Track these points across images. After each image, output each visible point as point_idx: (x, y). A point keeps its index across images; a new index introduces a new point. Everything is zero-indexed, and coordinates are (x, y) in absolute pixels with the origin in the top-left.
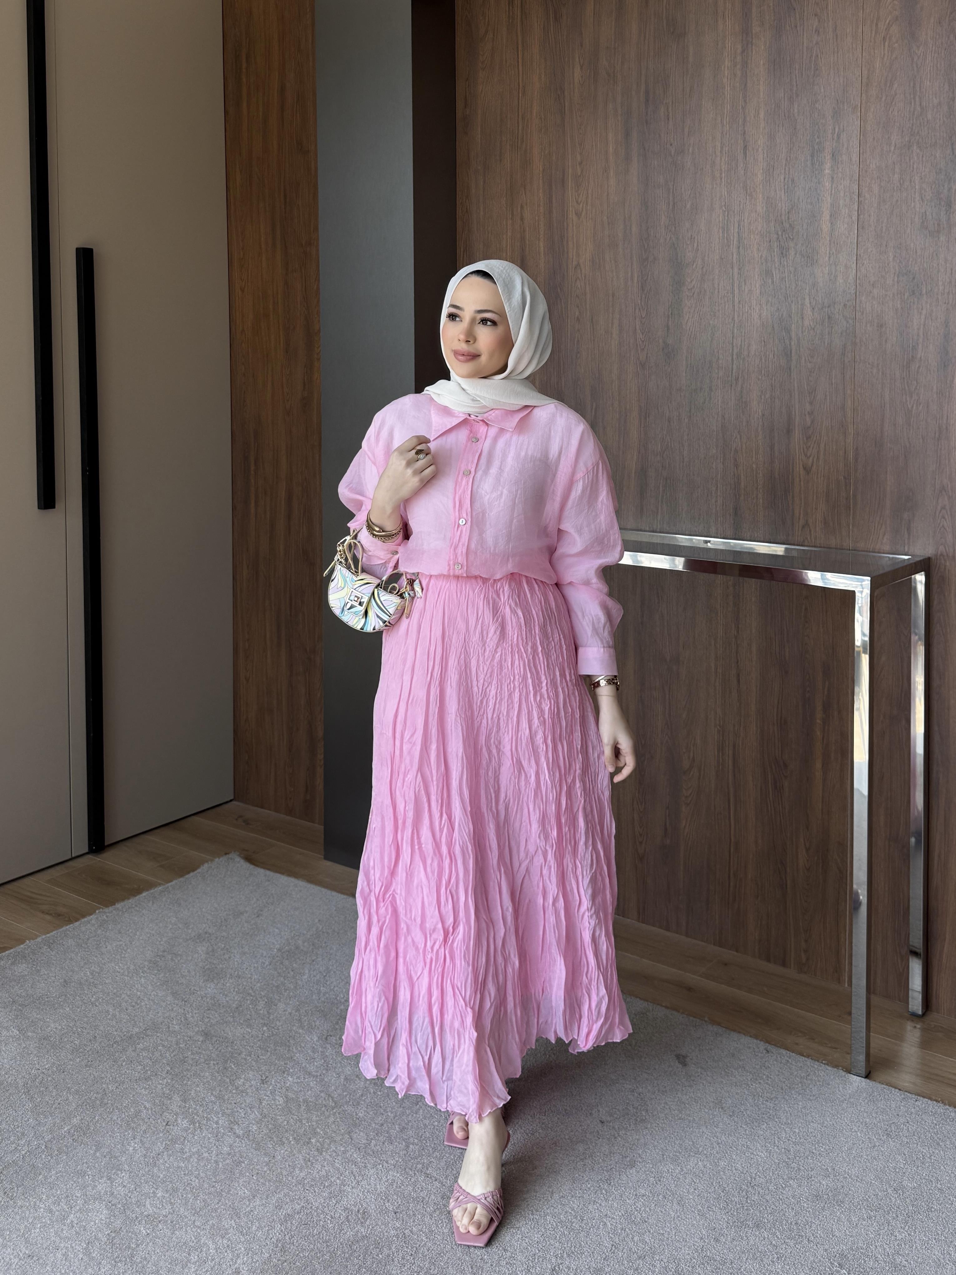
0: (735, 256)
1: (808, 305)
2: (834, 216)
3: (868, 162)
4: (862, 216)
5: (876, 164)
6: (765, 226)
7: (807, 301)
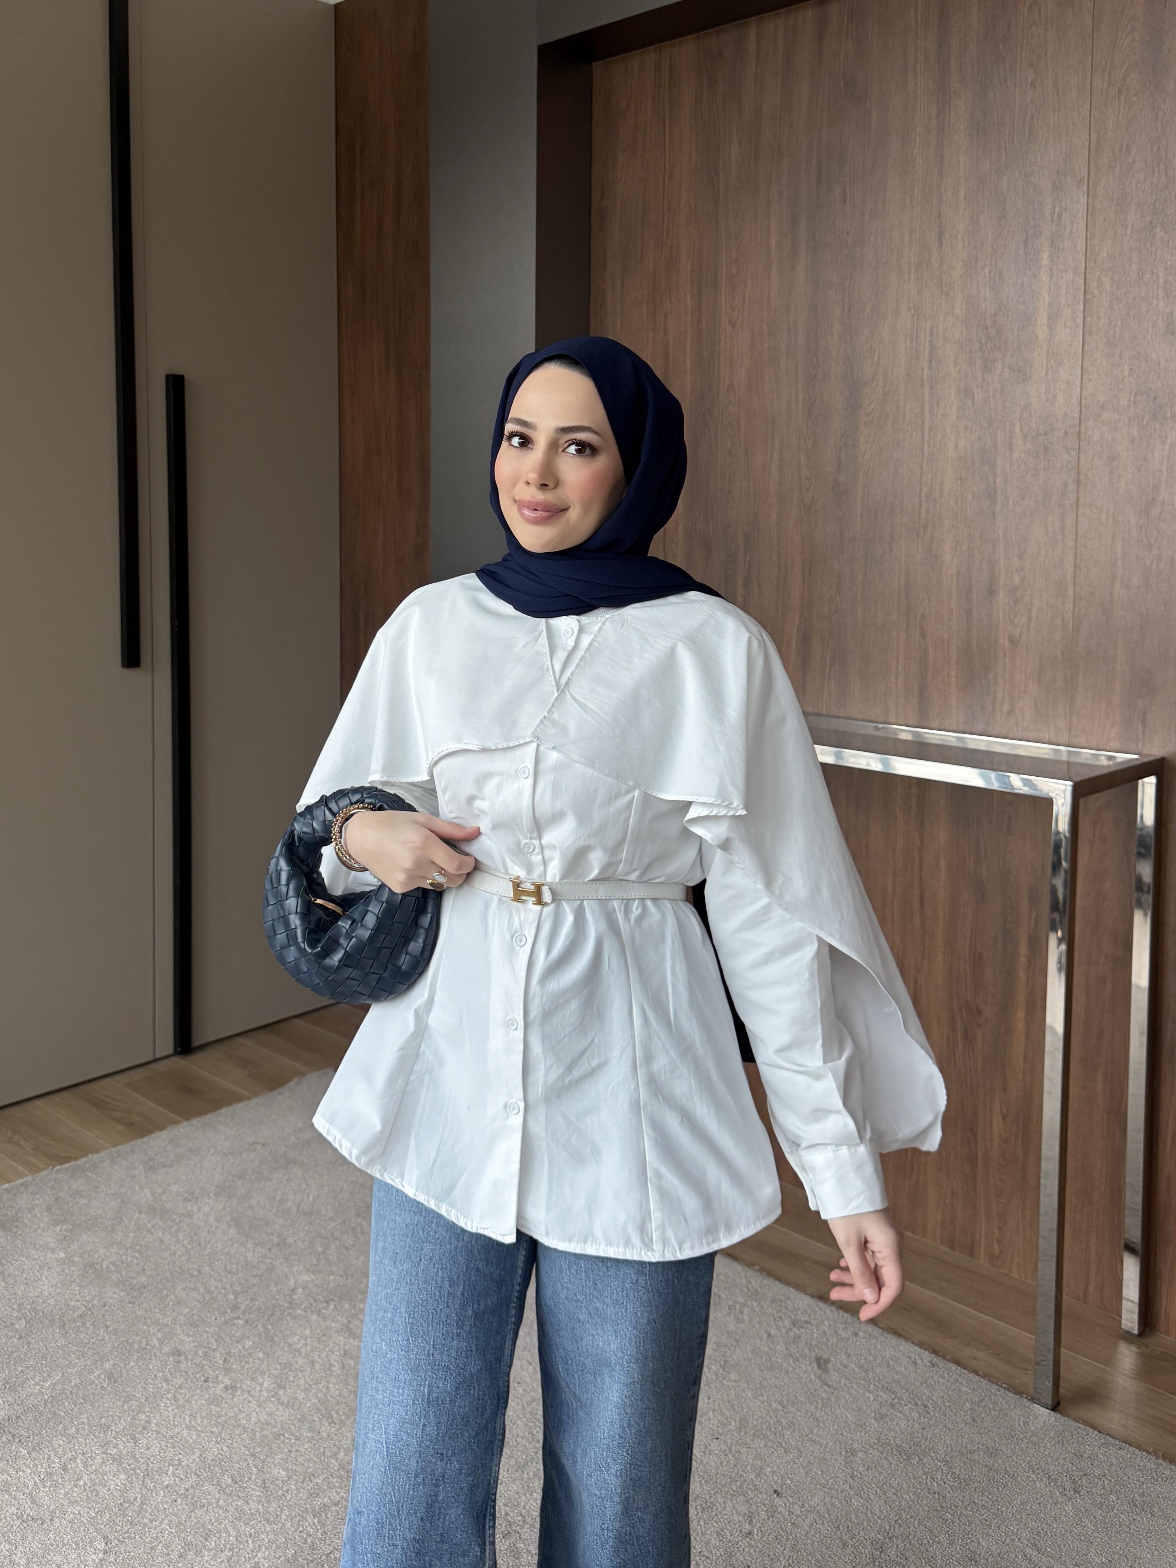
0: (926, 370)
1: (1019, 433)
2: (1053, 318)
3: (1097, 249)
4: (1088, 319)
5: (1107, 251)
6: (965, 331)
7: (1017, 428)
